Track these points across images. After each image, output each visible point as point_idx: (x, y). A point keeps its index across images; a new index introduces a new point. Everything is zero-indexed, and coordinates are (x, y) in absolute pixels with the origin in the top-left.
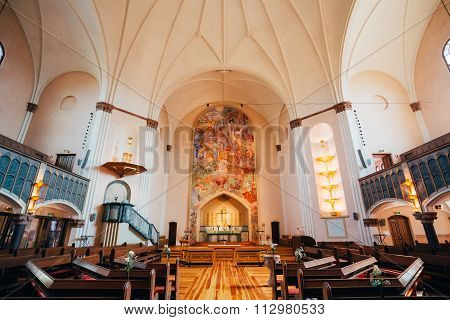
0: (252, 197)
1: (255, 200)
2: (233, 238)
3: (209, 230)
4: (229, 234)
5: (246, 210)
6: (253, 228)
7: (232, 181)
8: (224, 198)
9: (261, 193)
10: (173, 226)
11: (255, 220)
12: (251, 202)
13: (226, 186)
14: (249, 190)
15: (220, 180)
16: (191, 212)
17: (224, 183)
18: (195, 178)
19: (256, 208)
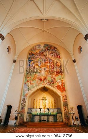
0: (62, 88)
1: (65, 90)
2: (51, 119)
3: (34, 112)
4: (48, 115)
5: (59, 97)
6: (65, 110)
7: (49, 79)
8: (45, 89)
9: (68, 85)
10: (9, 108)
11: (66, 104)
12: (62, 91)
13: (46, 82)
14: (60, 84)
15: (42, 78)
16: (23, 98)
17: (44, 80)
18: (27, 76)
19: (65, 96)
